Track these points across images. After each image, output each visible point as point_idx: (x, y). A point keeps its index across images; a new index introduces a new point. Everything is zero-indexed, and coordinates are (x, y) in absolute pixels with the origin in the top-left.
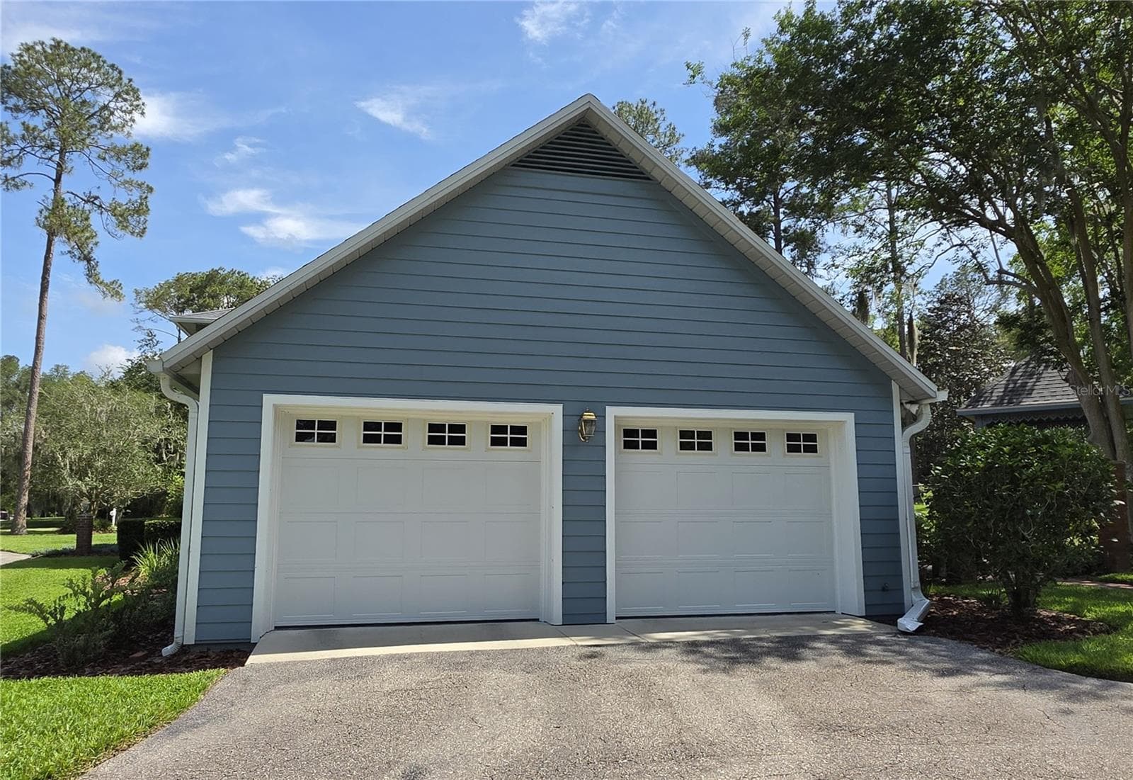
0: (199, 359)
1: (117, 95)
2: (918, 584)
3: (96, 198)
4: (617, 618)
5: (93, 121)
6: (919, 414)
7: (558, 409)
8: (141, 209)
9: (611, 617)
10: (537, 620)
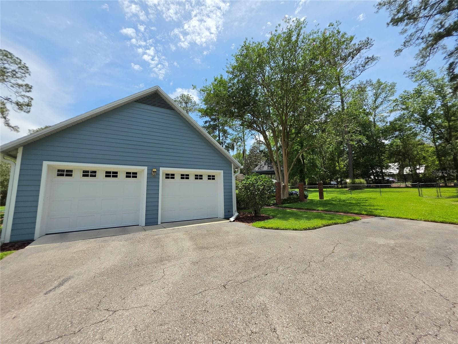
0: (17, 149)
1: (20, 68)
2: (236, 210)
3: (10, 99)
4: (161, 223)
5: (9, 74)
6: (238, 171)
7: (146, 168)
8: (28, 105)
9: (159, 223)
10: (138, 225)
